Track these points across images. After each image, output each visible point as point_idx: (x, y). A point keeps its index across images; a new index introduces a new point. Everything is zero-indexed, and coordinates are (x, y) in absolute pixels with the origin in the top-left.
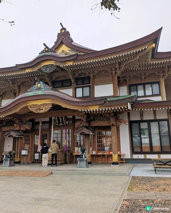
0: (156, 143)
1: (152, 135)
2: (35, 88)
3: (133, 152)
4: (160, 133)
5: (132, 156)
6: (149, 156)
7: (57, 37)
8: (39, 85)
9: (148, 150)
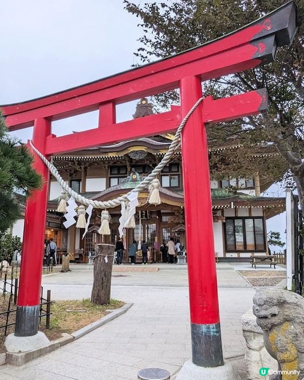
0: (250, 241)
1: (247, 233)
2: (130, 180)
3: (227, 250)
4: (254, 231)
5: (225, 254)
6: (243, 255)
7: (136, 109)
8: (134, 177)
9: (242, 248)
